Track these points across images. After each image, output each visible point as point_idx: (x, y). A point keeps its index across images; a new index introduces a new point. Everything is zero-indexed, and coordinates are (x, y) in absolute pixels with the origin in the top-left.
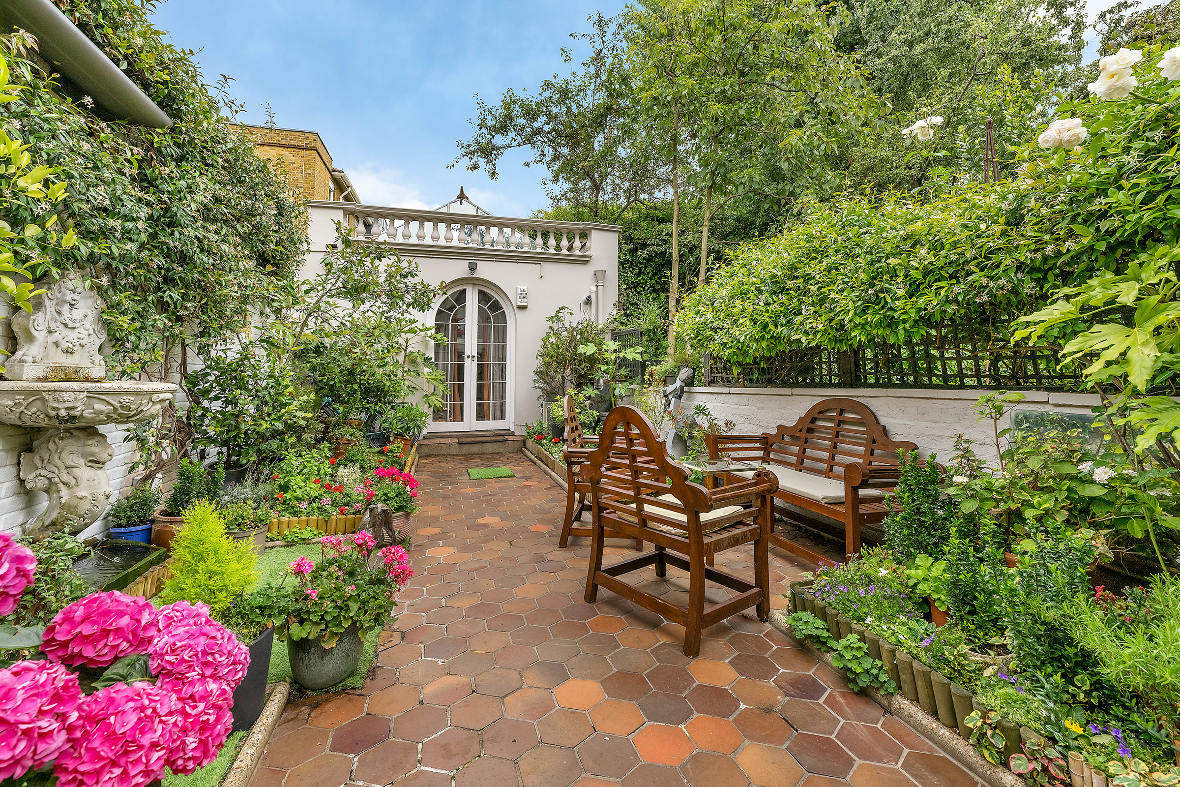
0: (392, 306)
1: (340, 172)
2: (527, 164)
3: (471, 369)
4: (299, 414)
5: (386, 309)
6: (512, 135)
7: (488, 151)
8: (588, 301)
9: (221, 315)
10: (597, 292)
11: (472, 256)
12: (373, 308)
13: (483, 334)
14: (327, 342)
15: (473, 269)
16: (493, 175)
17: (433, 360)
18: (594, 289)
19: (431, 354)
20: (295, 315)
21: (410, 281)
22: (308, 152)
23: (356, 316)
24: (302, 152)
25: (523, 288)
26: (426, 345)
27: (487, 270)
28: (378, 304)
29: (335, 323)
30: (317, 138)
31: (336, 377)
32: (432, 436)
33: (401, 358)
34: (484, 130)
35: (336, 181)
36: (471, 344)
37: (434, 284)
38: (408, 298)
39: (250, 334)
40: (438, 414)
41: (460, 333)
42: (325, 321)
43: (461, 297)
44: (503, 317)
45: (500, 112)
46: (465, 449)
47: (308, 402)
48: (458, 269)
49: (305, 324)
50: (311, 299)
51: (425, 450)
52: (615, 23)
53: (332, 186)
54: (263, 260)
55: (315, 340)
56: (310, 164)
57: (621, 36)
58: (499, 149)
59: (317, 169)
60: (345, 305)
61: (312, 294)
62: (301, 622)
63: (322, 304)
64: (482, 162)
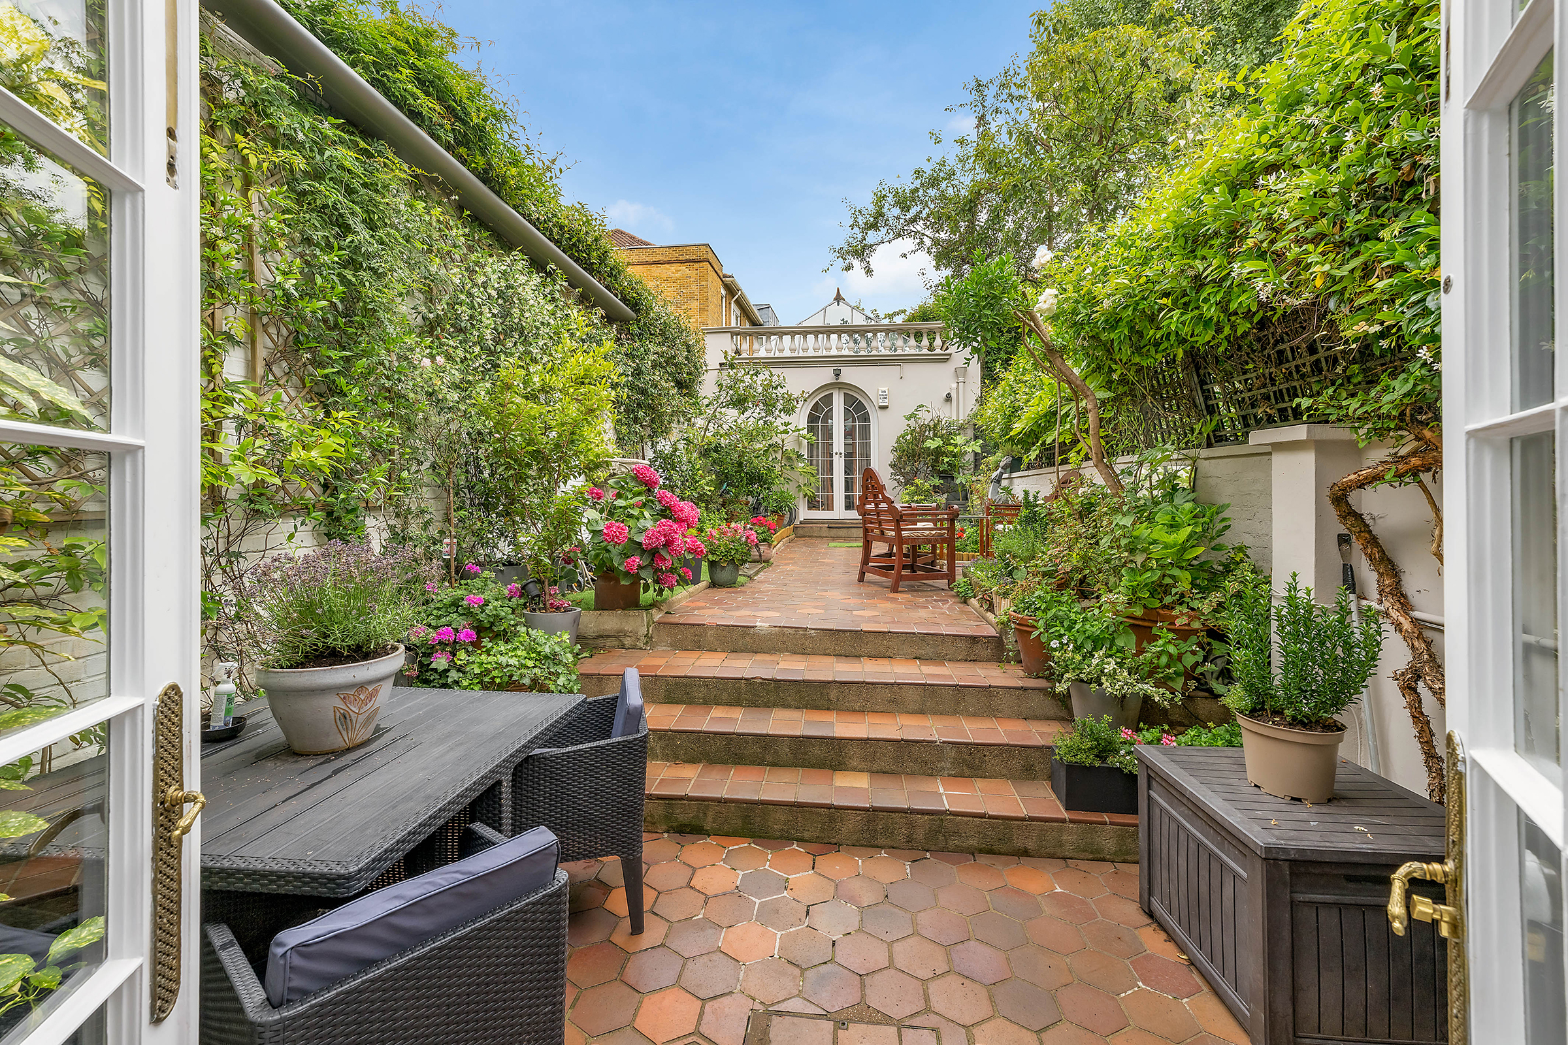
0: (769, 412)
1: (730, 277)
2: (905, 256)
3: (839, 464)
4: (706, 488)
5: (764, 415)
6: (884, 230)
7: (861, 252)
8: (948, 398)
9: (662, 423)
10: (957, 388)
11: (836, 363)
12: (754, 415)
13: (849, 434)
14: (723, 442)
15: (837, 375)
16: (869, 271)
17: (806, 457)
18: (954, 385)
19: (804, 452)
20: (700, 422)
21: (780, 391)
22: (701, 265)
23: (739, 421)
24: (697, 265)
25: (883, 389)
26: (800, 444)
27: (850, 375)
28: (758, 410)
29: (726, 427)
30: (709, 249)
31: (731, 470)
32: (806, 522)
33: (779, 456)
34: (856, 230)
35: (727, 287)
36: (839, 443)
37: (796, 393)
38: (779, 406)
39: (675, 435)
40: (812, 504)
41: (828, 433)
42: (720, 426)
43: (828, 400)
44: (866, 418)
45: (872, 209)
46: (834, 532)
47: (711, 481)
48: (825, 375)
49: (707, 429)
50: (710, 411)
51: (801, 532)
52: (995, 84)
53: (723, 292)
54: (680, 385)
55: (715, 441)
56: (703, 277)
57: (1004, 97)
58: (871, 246)
59: (710, 279)
60: (732, 413)
61: (711, 407)
62: (713, 554)
63: (717, 414)
64: (856, 263)
